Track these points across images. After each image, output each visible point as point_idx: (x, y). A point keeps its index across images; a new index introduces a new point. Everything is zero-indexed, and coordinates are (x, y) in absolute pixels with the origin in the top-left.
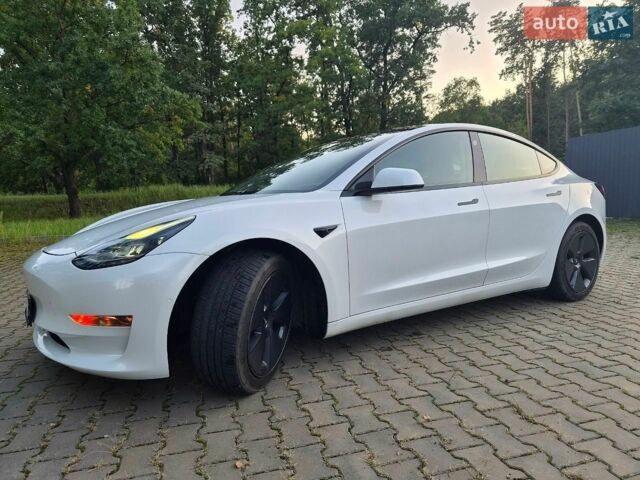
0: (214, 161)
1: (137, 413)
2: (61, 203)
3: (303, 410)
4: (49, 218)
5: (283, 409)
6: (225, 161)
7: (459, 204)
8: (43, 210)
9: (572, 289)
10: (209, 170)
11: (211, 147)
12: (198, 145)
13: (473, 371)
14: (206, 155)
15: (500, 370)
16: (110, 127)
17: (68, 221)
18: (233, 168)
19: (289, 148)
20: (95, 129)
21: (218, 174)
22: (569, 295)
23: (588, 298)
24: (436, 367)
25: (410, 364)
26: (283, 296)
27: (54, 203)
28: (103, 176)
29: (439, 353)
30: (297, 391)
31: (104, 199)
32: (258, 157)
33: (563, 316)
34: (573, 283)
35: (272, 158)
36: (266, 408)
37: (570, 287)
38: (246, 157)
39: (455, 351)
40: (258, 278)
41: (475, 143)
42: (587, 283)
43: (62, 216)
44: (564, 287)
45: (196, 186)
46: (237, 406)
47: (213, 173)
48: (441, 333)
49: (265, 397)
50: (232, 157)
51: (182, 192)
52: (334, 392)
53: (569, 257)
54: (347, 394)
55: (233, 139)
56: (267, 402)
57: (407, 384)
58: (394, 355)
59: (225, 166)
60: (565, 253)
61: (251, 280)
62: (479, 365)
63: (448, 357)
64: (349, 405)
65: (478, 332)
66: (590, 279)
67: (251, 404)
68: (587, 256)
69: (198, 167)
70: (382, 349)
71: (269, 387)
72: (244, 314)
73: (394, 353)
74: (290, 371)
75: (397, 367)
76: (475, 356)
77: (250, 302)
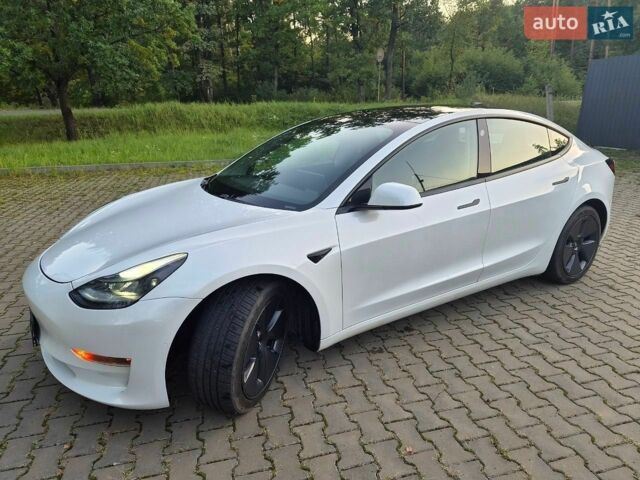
0: (211, 72)
1: (142, 434)
2: (56, 122)
3: (295, 435)
4: (47, 139)
5: (277, 431)
6: (224, 72)
7: (459, 208)
8: (40, 129)
9: (567, 274)
10: (207, 81)
11: (208, 56)
12: (194, 53)
13: (458, 385)
14: (203, 64)
15: (483, 383)
16: (99, 44)
17: (66, 144)
18: (233, 78)
19: (291, 55)
20: (84, 46)
21: (217, 85)
22: (564, 279)
23: (582, 279)
24: (424, 378)
25: (399, 374)
26: (278, 314)
27: (48, 121)
28: (98, 87)
29: (428, 358)
30: (290, 407)
31: (100, 118)
32: (258, 67)
33: (554, 307)
34: (569, 267)
35: (274, 69)
36: (262, 431)
37: (565, 271)
38: (245, 65)
39: (444, 356)
40: (251, 316)
41: (482, 133)
42: (583, 265)
43: (60, 136)
44: (559, 273)
45: (193, 104)
46: (234, 425)
47: (211, 84)
48: (431, 328)
49: (260, 416)
50: (232, 64)
51: (180, 111)
52: (325, 410)
53: (568, 243)
54: (336, 413)
55: (232, 45)
56: (262, 422)
57: (393, 402)
58: (384, 359)
59: (224, 76)
60: (566, 238)
61: (244, 321)
62: (463, 375)
63: (437, 364)
64: (338, 430)
65: (469, 328)
66: (587, 261)
67: (247, 424)
68: (587, 239)
69: (195, 78)
70: (373, 351)
71: (265, 402)
72: (237, 355)
73: (384, 356)
74: (284, 379)
75: (386, 377)
76: (462, 363)
77: (244, 343)
